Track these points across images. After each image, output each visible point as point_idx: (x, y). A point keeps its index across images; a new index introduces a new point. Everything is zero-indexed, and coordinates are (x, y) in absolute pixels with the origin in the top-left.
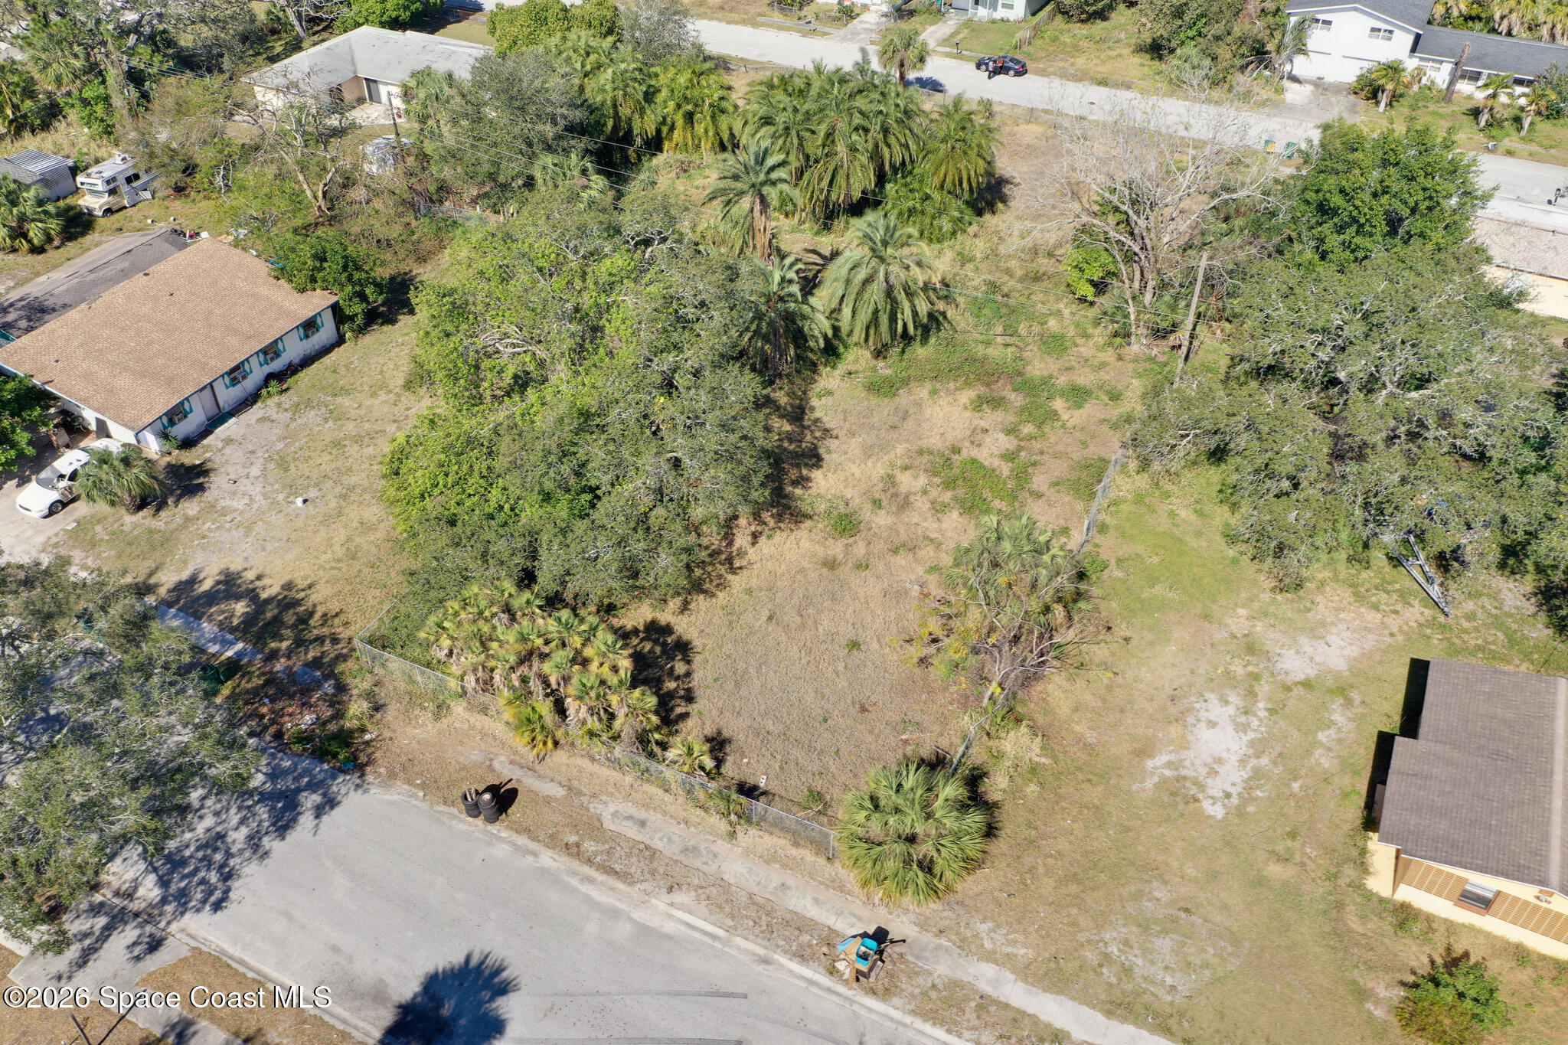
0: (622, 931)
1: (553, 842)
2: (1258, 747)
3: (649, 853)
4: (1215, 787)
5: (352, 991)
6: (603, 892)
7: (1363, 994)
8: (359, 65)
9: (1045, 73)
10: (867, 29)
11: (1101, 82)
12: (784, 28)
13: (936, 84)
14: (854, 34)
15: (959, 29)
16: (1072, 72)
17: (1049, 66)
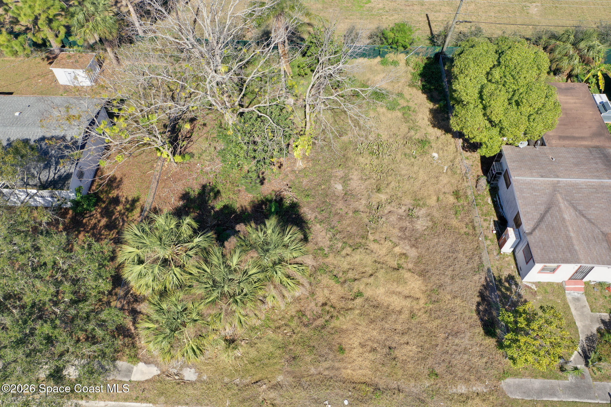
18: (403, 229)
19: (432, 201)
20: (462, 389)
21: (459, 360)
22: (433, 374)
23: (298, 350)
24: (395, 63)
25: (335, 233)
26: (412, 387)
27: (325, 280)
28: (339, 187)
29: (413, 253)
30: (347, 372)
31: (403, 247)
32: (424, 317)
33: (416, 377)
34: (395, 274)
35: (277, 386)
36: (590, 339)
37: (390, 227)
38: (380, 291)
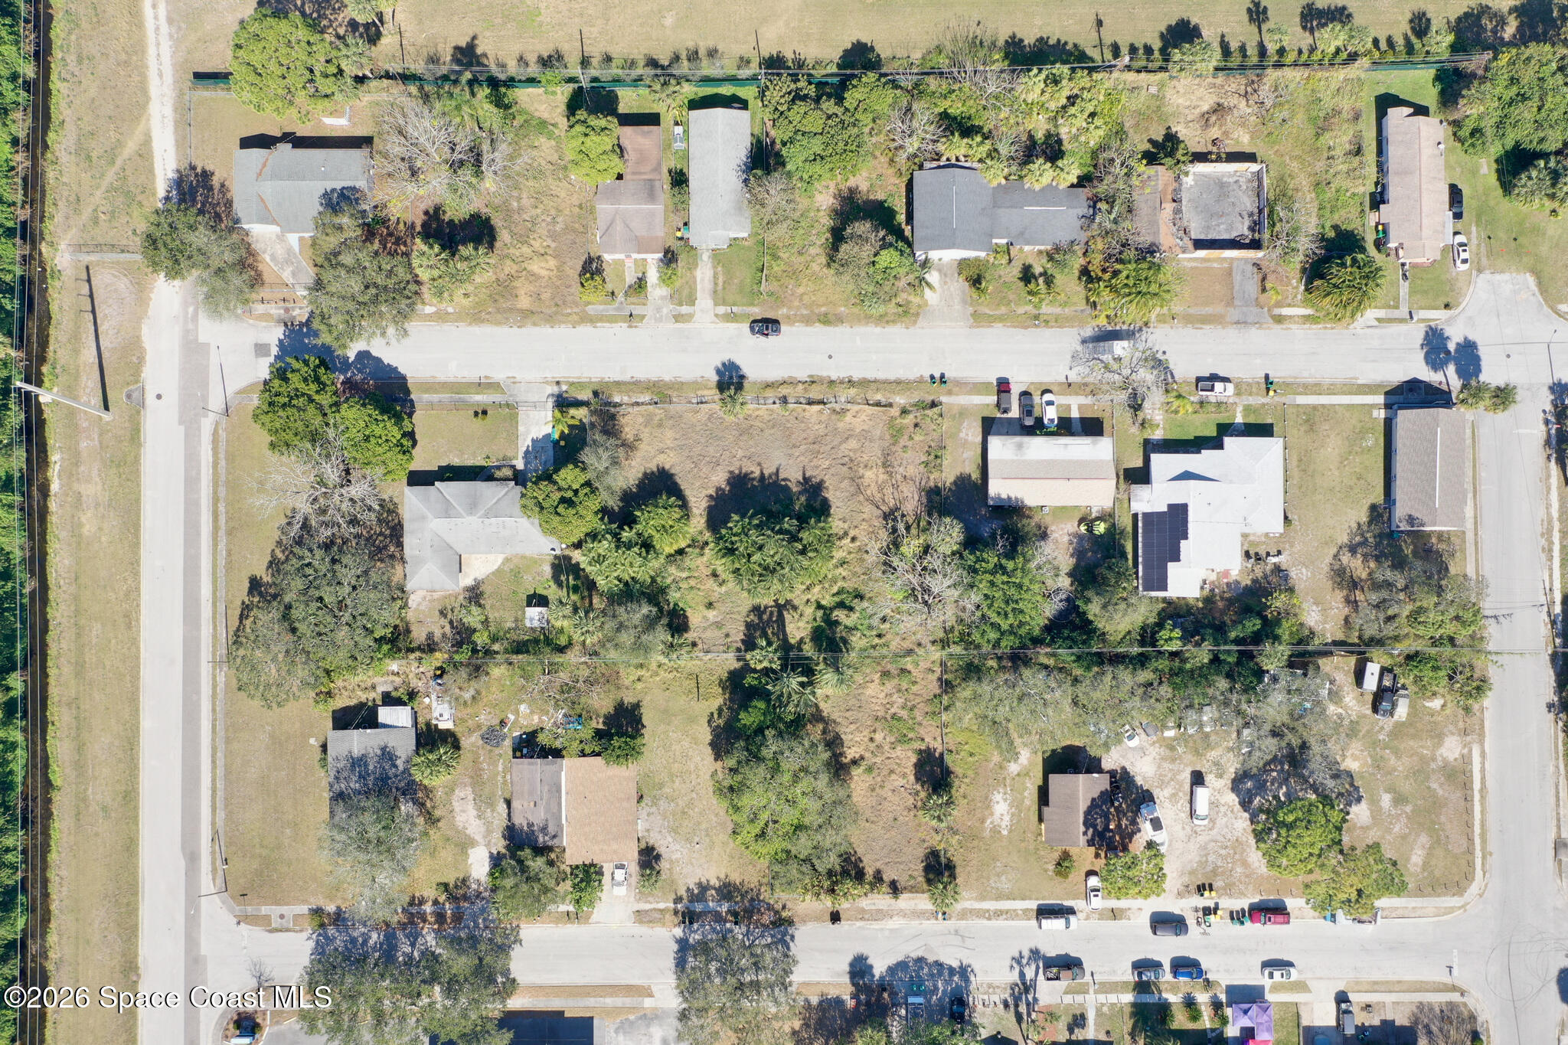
0: (887, 933)
1: (856, 919)
2: (1011, 806)
3: (879, 911)
4: (1003, 825)
5: (839, 975)
6: (876, 925)
7: (1046, 871)
8: (455, 546)
9: (791, 320)
10: (662, 298)
11: (826, 320)
12: (612, 319)
13: (737, 368)
14: (659, 309)
15: (714, 267)
16: (805, 312)
17: (790, 308)
18: (549, 231)
19: (567, 212)
20: (569, 311)
21: (569, 298)
22: (557, 305)
23: (497, 297)
24: (554, 93)
25: (513, 234)
26: (548, 311)
27: (508, 262)
28: (515, 204)
29: (553, 245)
30: (519, 306)
31: (549, 242)
32: (555, 280)
33: (549, 307)
34: (542, 259)
35: (489, 313)
36: (630, 287)
37: (542, 230)
38: (535, 267)
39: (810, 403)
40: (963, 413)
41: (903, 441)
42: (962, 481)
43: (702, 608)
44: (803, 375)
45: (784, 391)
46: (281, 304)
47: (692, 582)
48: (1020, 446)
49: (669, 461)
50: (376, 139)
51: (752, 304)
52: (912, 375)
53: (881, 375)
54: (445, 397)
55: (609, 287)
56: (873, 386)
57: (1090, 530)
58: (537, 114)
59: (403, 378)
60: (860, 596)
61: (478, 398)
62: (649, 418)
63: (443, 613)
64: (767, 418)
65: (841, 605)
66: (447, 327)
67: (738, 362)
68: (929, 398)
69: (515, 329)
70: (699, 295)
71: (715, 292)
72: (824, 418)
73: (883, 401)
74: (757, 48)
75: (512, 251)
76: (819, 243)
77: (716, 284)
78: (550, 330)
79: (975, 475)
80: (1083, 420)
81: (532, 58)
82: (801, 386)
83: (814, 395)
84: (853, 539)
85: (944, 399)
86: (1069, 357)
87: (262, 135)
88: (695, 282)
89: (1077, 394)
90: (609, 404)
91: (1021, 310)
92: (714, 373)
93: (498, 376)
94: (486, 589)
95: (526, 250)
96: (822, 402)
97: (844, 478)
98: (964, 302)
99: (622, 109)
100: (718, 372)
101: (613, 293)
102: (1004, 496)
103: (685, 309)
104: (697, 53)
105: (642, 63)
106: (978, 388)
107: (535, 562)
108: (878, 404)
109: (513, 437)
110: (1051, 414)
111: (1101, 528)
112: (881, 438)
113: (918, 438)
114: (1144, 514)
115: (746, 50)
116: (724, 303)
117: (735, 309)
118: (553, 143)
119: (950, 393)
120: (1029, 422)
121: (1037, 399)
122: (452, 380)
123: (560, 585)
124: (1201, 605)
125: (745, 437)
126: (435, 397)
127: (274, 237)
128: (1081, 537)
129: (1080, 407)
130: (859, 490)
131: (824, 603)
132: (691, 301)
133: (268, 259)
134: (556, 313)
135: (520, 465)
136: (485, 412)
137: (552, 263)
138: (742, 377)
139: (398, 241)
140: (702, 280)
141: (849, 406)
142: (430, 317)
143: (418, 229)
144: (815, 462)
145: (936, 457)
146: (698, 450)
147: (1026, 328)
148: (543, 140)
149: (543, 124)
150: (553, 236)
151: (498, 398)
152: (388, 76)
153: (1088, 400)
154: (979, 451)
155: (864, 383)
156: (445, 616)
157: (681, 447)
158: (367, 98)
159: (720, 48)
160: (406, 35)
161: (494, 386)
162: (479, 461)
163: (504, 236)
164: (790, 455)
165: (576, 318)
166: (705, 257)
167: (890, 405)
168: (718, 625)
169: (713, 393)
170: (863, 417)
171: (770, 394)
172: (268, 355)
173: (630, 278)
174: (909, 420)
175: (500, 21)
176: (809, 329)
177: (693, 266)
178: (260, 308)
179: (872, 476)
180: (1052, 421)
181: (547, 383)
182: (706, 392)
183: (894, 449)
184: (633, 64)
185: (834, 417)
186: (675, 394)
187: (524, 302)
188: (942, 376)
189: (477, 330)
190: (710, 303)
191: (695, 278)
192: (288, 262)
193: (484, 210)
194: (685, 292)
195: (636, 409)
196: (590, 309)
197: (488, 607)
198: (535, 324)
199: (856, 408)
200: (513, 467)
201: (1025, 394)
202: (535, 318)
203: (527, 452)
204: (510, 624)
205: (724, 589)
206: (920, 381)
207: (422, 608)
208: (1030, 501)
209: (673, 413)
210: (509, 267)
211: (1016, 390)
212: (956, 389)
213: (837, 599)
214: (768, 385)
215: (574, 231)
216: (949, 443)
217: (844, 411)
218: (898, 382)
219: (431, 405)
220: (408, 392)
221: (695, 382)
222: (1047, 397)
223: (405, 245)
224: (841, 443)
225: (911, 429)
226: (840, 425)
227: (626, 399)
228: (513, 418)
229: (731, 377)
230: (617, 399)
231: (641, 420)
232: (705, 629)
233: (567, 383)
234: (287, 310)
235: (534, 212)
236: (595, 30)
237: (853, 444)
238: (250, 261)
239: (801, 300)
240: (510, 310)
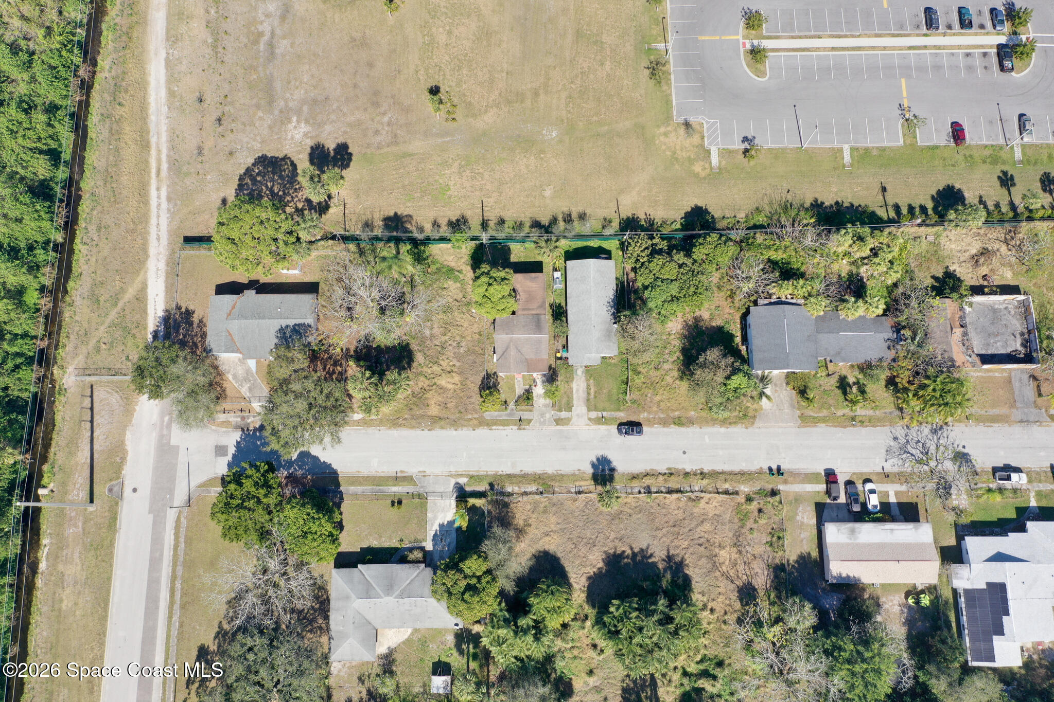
8: (372, 622)
9: (651, 423)
10: (545, 406)
11: (679, 422)
12: (504, 423)
13: (609, 462)
14: (542, 415)
15: (587, 380)
16: (662, 416)
17: (649, 413)
18: (454, 353)
19: (469, 338)
20: (470, 416)
21: (469, 407)
22: (460, 412)
23: (412, 406)
25: (426, 356)
26: (453, 417)
27: (422, 378)
28: (428, 332)
29: (458, 364)
30: (429, 413)
31: (455, 362)
32: (459, 392)
33: (454, 414)
34: (449, 375)
35: (405, 419)
36: (519, 397)
37: (449, 352)
38: (443, 382)
39: (670, 492)
40: (798, 499)
41: (750, 524)
42: (804, 560)
43: (584, 675)
44: (662, 468)
45: (647, 481)
46: (239, 413)
47: (576, 652)
48: (853, 531)
49: (552, 545)
50: (322, 286)
51: (619, 410)
52: (754, 467)
53: (727, 468)
54: (368, 488)
55: (503, 397)
56: (722, 477)
57: (918, 602)
58: (445, 263)
59: (335, 473)
60: (720, 664)
61: (395, 489)
62: (536, 505)
63: (361, 680)
64: (634, 504)
65: (705, 674)
66: (371, 430)
67: (609, 457)
68: (769, 487)
69: (426, 431)
70: (575, 402)
71: (588, 400)
72: (681, 504)
73: (731, 489)
74: (618, 211)
75: (425, 369)
76: (671, 360)
77: (589, 394)
78: (455, 432)
79: (815, 554)
80: (900, 505)
81: (443, 222)
82: (661, 478)
83: (673, 484)
84: (712, 610)
85: (781, 487)
86: (883, 451)
87: (233, 282)
88: (572, 392)
89: (893, 482)
90: (502, 494)
91: (840, 413)
92: (590, 466)
93: (412, 470)
94: (398, 657)
95: (436, 368)
96: (679, 491)
97: (701, 557)
98: (792, 406)
99: (514, 258)
100: (593, 465)
101: (506, 402)
102: (844, 575)
103: (564, 414)
104: (570, 215)
105: (528, 224)
106: (810, 478)
107: (440, 632)
108: (726, 492)
109: (423, 522)
110: (874, 501)
111: (925, 601)
112: (730, 522)
113: (762, 522)
114: (966, 591)
115: (610, 213)
116: (596, 409)
117: (605, 414)
118: (458, 285)
119: (785, 482)
120: (856, 508)
121: (860, 487)
122: (374, 474)
123: (461, 652)
124: (1023, 672)
125: (617, 521)
126: (359, 489)
127: (237, 361)
128: (910, 608)
129: (897, 494)
130: (715, 566)
131: (688, 670)
132: (569, 408)
133: (230, 377)
134: (460, 418)
135: (429, 546)
136: (400, 502)
137: (457, 378)
138: (613, 470)
139: (336, 363)
140: (578, 390)
141: (703, 495)
142: (358, 423)
143: (352, 353)
144: (676, 543)
145: (779, 538)
146: (576, 533)
147: (845, 427)
148: (450, 283)
149: (451, 270)
150: (459, 357)
151: (410, 489)
152: (333, 238)
153: (904, 488)
154: (815, 532)
155: (714, 474)
156: (363, 683)
157: (563, 530)
158: (314, 254)
159: (588, 212)
160: (347, 206)
161: (407, 479)
162: (394, 543)
163: (419, 358)
164: (654, 537)
165: (475, 422)
166: (580, 372)
167: (737, 493)
168: (597, 689)
169: (589, 484)
170: (715, 504)
171: (637, 485)
172: (225, 454)
173: (519, 390)
174: (754, 506)
175: (419, 195)
176: (666, 430)
177: (569, 380)
178: (221, 417)
179: (725, 555)
180: (875, 507)
181: (451, 476)
182: (582, 483)
183: (743, 531)
184: (521, 225)
185: (690, 504)
186: (557, 484)
187: (434, 410)
188: (779, 469)
189: (395, 433)
190: (584, 409)
191: (571, 389)
192: (246, 380)
193: (404, 338)
194: (564, 401)
195: (525, 498)
196: (488, 416)
197: (398, 673)
198: (442, 428)
199: (708, 496)
200: (422, 549)
201: (849, 483)
202: (442, 422)
203: (435, 536)
204: (417, 689)
205: (602, 656)
206: (760, 472)
207: (342, 674)
208: (866, 579)
209: (555, 500)
210: (423, 382)
211: (842, 480)
212: (790, 479)
213: (702, 667)
214: (634, 477)
215: (474, 352)
216: (787, 525)
217: (698, 499)
218: (742, 474)
219: (356, 496)
220: (338, 485)
221: (574, 475)
222: (869, 486)
223: (341, 365)
224: (697, 526)
225: (756, 514)
226: (696, 510)
227: (516, 489)
228: (423, 507)
229: (603, 470)
230: (509, 489)
231: (529, 507)
232: (586, 693)
233: (467, 476)
234: (243, 418)
235: (443, 339)
236: (491, 200)
237: (707, 526)
238: (217, 379)
239: (658, 406)
240: (423, 416)
